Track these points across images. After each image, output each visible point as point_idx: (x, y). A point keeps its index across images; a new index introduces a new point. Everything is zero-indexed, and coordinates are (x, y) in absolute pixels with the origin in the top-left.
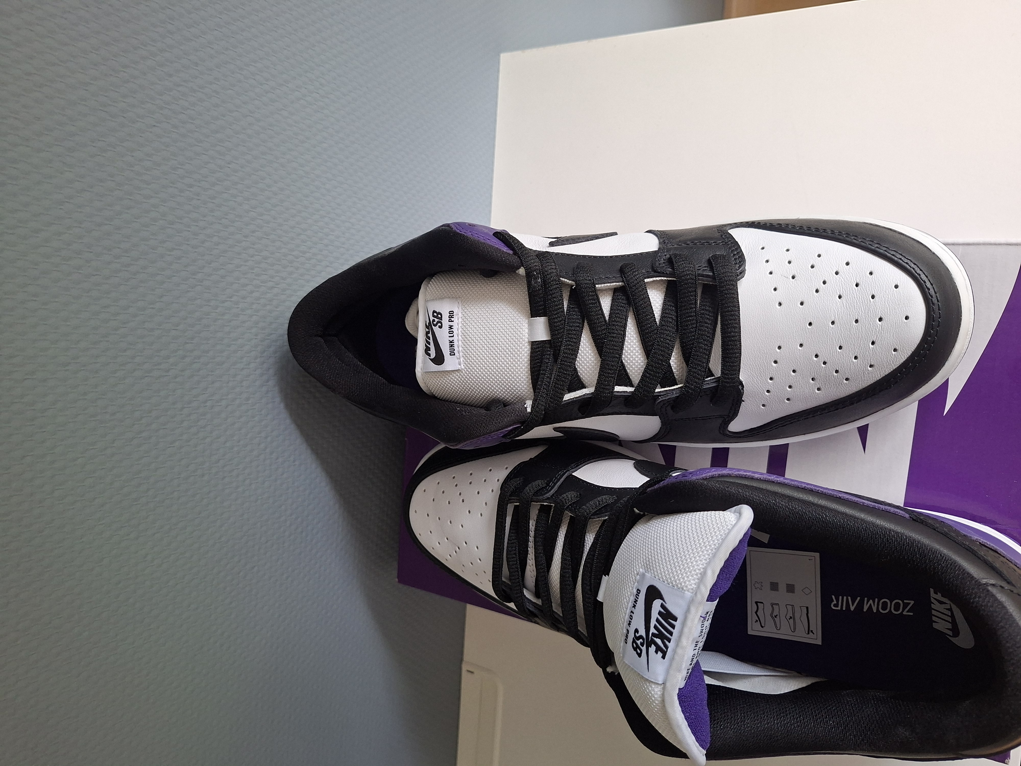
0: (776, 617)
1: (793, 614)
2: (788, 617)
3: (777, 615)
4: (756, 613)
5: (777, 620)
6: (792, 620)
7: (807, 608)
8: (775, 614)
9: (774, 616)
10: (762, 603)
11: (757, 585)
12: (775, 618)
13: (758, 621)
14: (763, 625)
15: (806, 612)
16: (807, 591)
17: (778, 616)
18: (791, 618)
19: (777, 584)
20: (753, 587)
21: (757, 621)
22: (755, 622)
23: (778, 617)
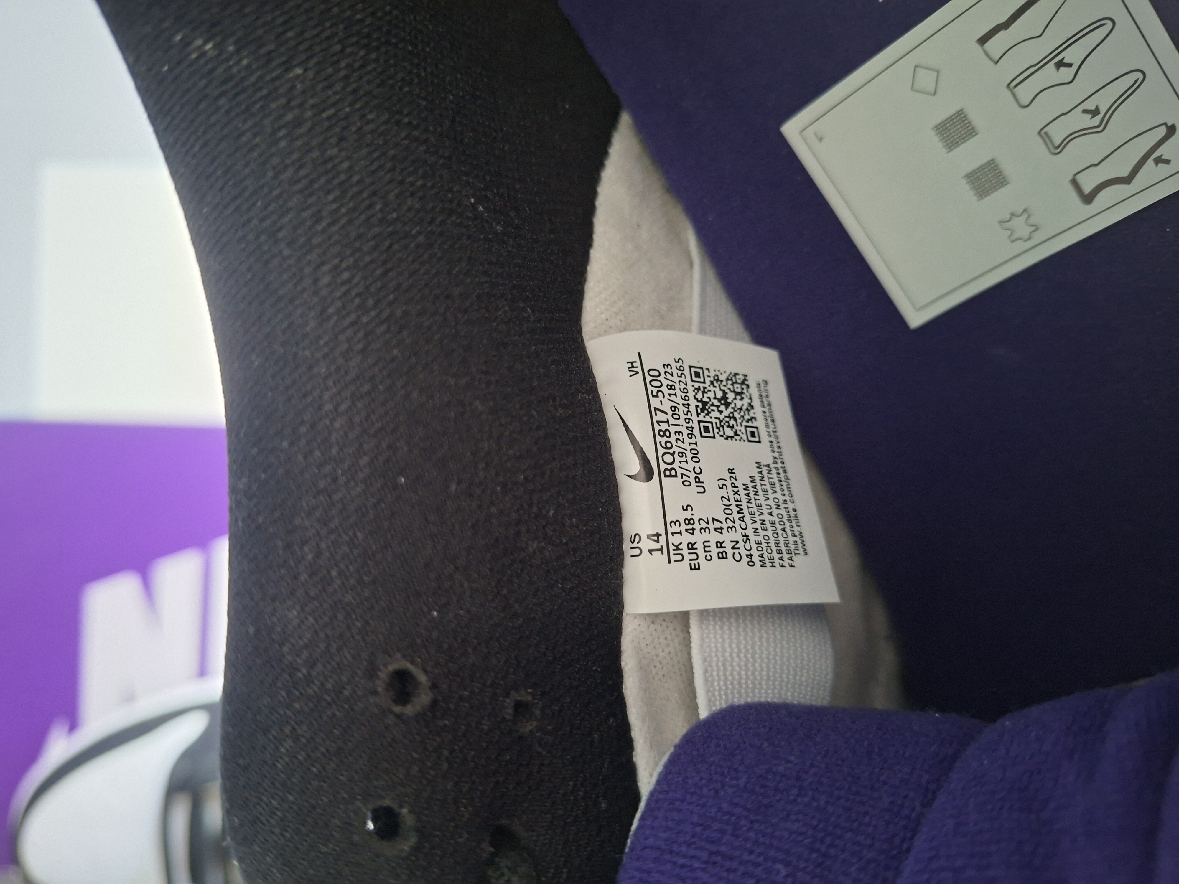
0: (1095, 112)
1: (1040, 66)
2: (1066, 74)
3: (1085, 111)
4: (1127, 180)
5: (1103, 101)
6: (1068, 56)
7: (983, 40)
8: (1088, 121)
9: (1097, 119)
10: (1075, 183)
11: (1023, 230)
12: (1103, 111)
13: (1156, 155)
14: (1163, 131)
15: (1002, 33)
16: (926, 80)
17: (1085, 106)
18: (1060, 64)
19: (972, 177)
20: (1038, 237)
21: (1159, 160)
22: (1167, 162)
23: (1090, 105)
